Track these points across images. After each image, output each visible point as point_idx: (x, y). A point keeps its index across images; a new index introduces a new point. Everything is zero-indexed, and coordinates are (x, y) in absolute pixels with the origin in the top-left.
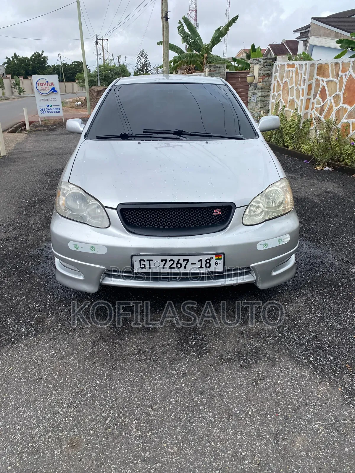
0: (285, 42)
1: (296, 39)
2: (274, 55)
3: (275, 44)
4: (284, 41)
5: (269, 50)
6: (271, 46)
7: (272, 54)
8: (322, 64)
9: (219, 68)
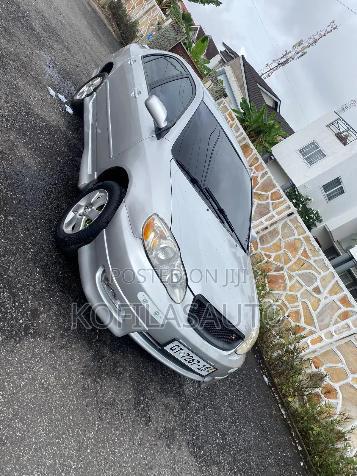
0: (210, 39)
1: (220, 51)
2: (196, 37)
3: (204, 30)
4: (210, 36)
5: (197, 29)
6: (201, 28)
7: (195, 35)
8: (249, 145)
9: (180, 32)
